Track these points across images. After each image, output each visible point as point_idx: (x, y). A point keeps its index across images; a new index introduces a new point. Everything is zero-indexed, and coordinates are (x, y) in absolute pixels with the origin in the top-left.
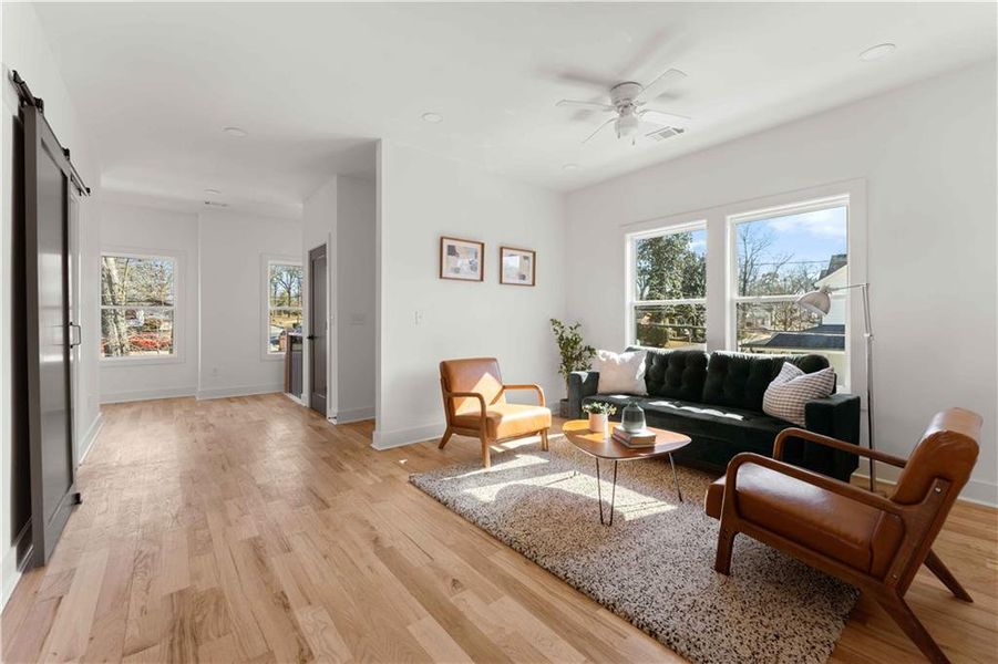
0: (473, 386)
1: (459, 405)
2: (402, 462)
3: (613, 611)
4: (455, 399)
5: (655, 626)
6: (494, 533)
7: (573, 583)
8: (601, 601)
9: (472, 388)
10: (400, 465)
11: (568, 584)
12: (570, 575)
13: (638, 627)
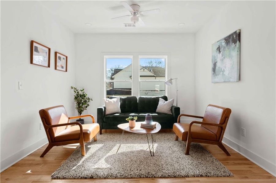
0: (59, 122)
1: (55, 131)
2: (29, 172)
3: (188, 177)
4: (54, 128)
5: (201, 174)
6: (129, 176)
7: (172, 176)
8: (184, 176)
9: (58, 123)
10: (29, 174)
11: (171, 177)
12: (169, 174)
13: (197, 177)
